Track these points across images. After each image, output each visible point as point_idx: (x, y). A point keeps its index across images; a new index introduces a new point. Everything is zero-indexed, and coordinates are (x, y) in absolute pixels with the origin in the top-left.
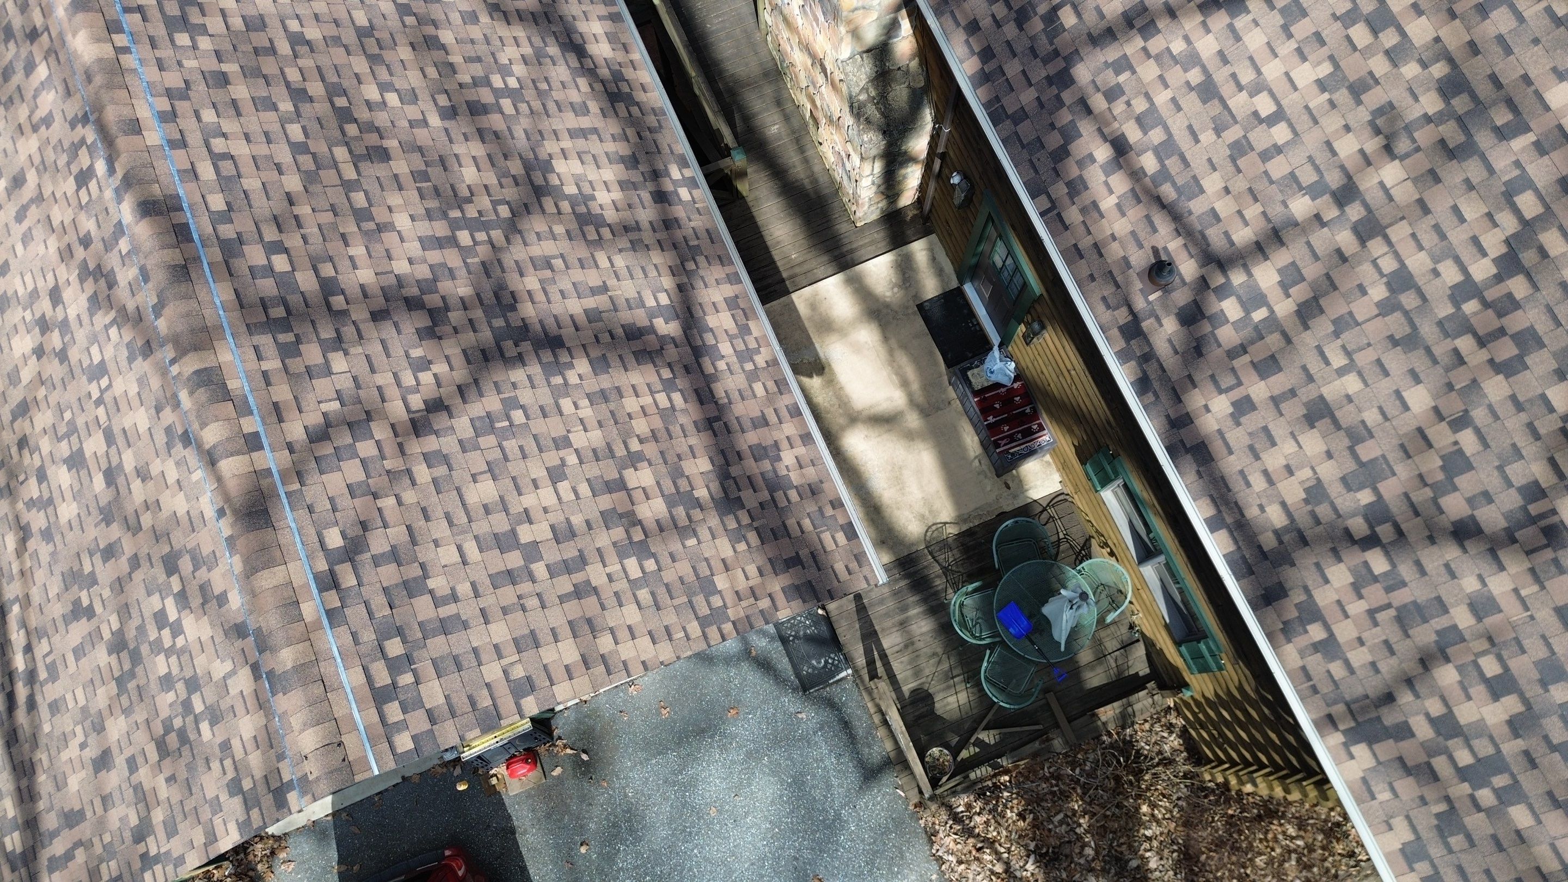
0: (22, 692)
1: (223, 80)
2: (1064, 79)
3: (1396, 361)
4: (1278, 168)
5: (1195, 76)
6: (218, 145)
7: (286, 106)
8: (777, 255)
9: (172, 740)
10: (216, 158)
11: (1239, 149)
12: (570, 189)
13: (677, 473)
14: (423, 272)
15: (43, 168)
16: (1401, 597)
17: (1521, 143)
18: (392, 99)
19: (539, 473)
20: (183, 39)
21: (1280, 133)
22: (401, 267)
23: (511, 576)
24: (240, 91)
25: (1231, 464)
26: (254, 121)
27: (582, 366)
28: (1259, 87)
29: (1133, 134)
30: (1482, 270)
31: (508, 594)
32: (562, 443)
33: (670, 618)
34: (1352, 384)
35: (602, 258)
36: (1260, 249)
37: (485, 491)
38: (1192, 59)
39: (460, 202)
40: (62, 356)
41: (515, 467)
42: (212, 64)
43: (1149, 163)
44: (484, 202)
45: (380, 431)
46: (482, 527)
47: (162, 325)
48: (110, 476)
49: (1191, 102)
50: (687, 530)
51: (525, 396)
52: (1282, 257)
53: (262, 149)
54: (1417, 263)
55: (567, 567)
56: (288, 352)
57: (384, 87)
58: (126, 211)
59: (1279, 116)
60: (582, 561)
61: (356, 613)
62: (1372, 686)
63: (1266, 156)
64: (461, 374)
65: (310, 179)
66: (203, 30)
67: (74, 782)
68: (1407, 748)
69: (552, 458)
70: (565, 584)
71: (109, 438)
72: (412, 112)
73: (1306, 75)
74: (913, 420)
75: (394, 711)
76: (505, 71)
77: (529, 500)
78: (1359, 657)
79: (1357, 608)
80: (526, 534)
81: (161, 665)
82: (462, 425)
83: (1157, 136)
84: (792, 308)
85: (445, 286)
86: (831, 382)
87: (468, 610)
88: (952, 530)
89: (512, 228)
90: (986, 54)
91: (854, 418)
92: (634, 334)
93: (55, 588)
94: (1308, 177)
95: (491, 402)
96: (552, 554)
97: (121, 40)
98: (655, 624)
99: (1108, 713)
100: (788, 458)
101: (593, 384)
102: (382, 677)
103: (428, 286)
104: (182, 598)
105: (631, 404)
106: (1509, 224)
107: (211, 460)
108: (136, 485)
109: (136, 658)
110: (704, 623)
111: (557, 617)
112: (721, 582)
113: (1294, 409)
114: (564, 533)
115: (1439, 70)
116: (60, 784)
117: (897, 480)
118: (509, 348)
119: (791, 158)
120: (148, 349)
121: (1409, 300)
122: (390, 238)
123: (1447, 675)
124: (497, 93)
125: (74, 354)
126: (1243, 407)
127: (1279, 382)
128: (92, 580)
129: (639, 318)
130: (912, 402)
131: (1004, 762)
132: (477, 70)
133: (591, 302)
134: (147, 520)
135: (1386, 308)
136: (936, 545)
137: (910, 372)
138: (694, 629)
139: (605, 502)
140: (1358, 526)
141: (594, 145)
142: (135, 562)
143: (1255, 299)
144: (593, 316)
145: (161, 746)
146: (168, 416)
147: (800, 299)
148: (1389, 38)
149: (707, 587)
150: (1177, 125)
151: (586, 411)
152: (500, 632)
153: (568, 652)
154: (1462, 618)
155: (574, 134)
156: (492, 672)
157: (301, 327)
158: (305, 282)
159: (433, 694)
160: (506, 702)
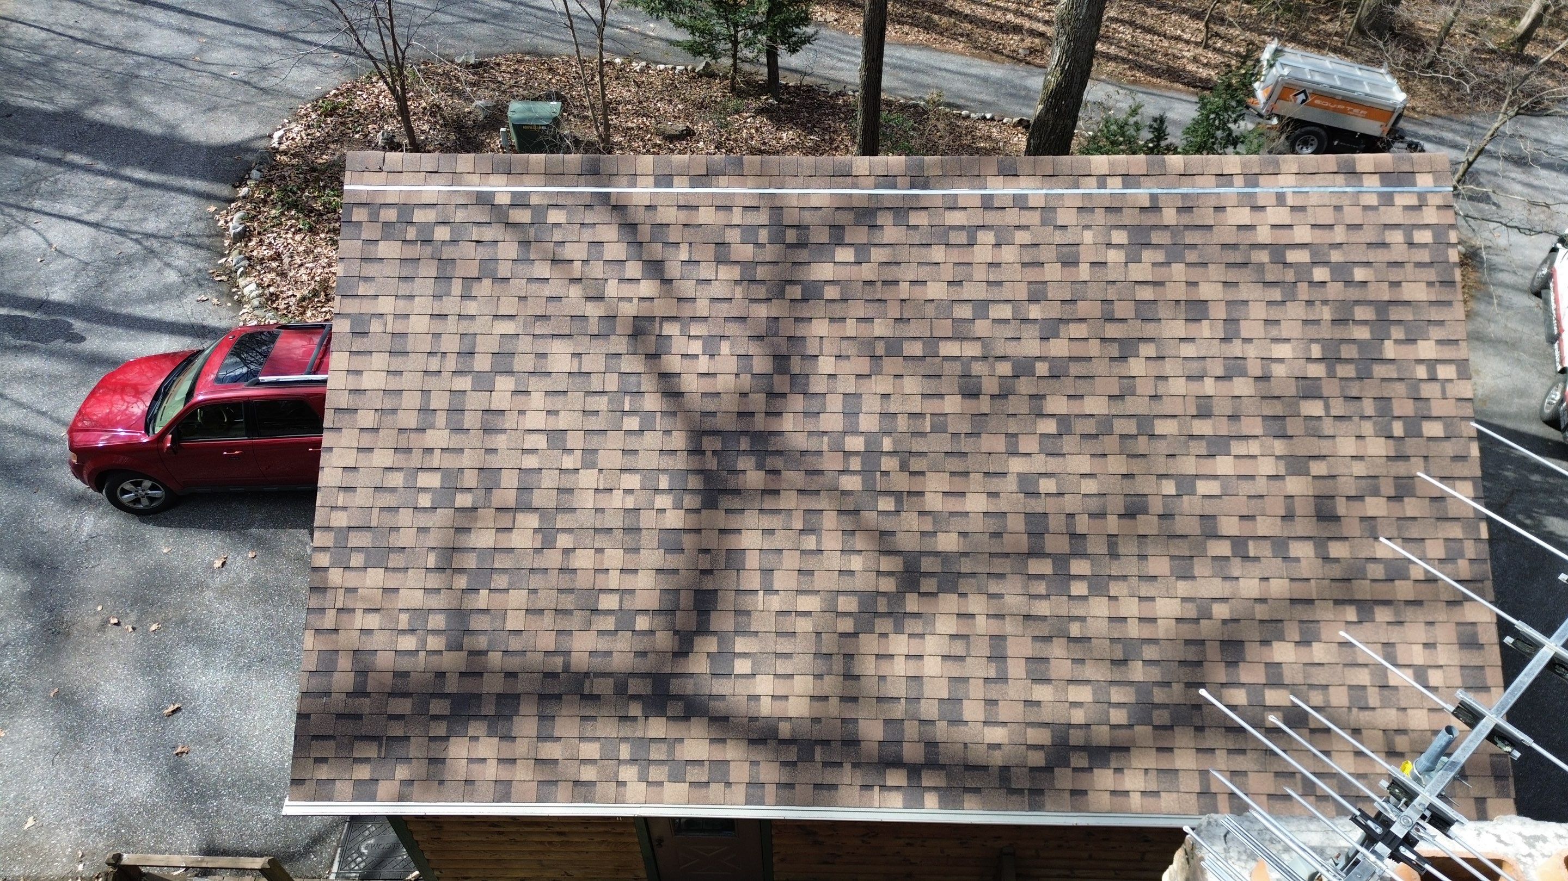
7: (1035, 312)
10: (970, 231)
20: (1120, 237)
23: (467, 353)
27: (675, 519)
31: (451, 344)
32: (590, 459)
33: (361, 498)
35: (811, 604)
37: (560, 360)
39: (904, 456)
41: (576, 400)
42: (1087, 255)
44: (900, 484)
45: (648, 288)
51: (652, 440)
53: (980, 274)
55: (456, 411)
56: (749, 233)
57: (1064, 421)
60: (456, 429)
61: (481, 213)
64: (690, 384)
65: (944, 310)
66: (1134, 259)
75: (390, 215)
82: (636, 364)
92: (705, 605)
98: (363, 478)
102: (420, 216)
103: (799, 383)
105: (614, 557)
110: (341, 534)
111: (410, 382)
112: (375, 577)
114: (491, 421)
118: (709, 444)
122: (863, 365)
129: (722, 621)
138: (340, 520)
139: (509, 479)
141: (978, 666)
144: (734, 558)
149: (377, 556)
153: (373, 379)
156: (386, 305)
157: (770, 253)
158: (822, 271)
159: (387, 249)
160: (352, 307)
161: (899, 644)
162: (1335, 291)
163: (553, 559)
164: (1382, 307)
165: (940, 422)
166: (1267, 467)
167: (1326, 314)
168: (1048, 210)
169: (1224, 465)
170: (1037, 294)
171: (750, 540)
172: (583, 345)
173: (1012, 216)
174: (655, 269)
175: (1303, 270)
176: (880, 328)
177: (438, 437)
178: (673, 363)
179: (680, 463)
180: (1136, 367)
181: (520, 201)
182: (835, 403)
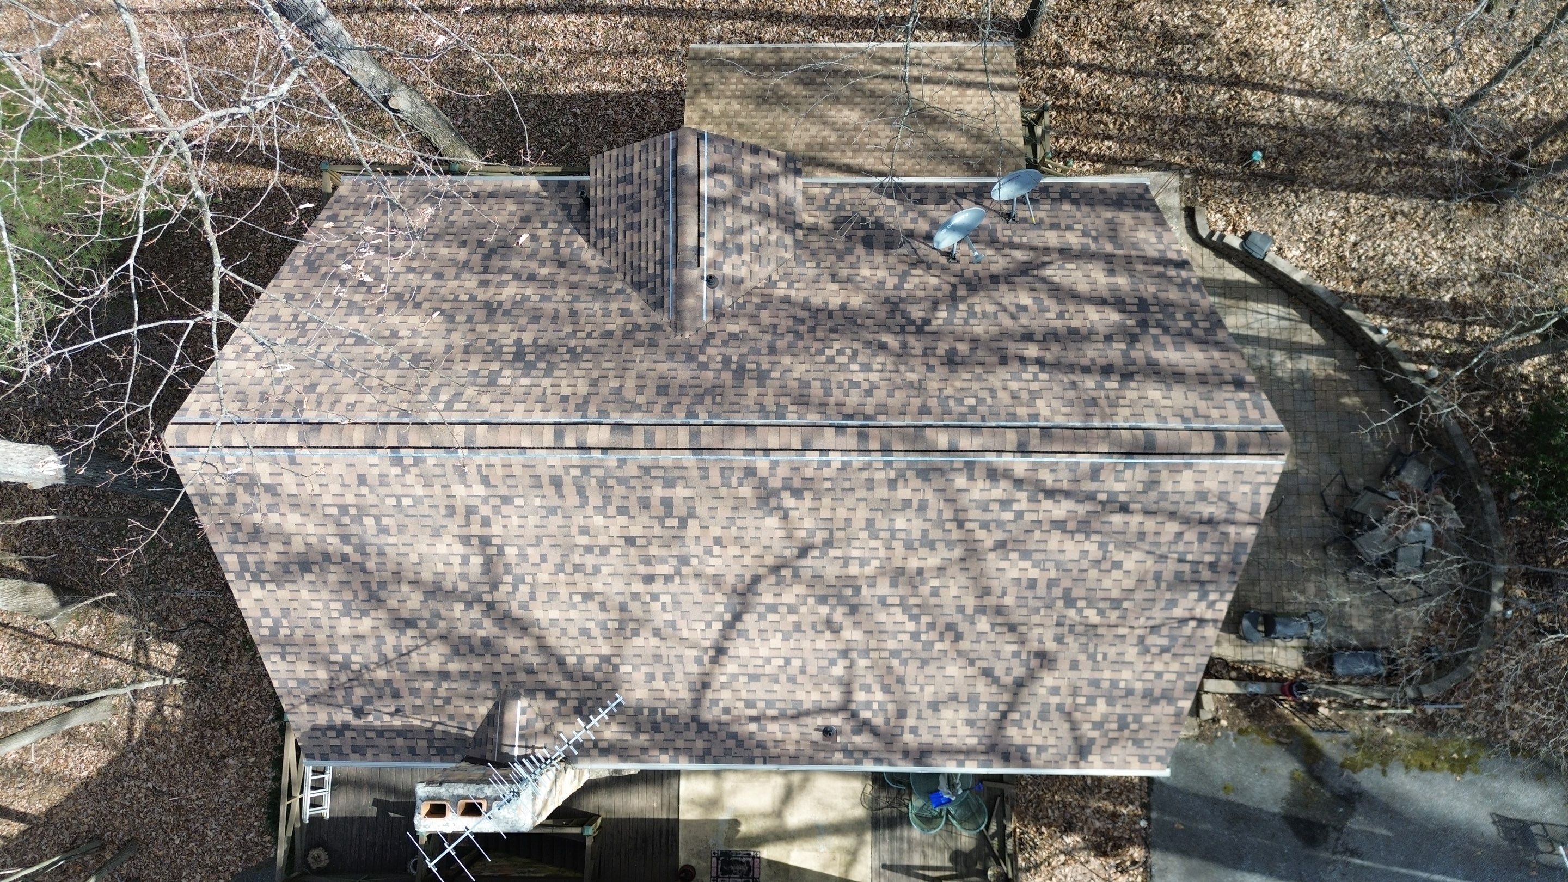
2: (702, 727)
3: (931, 669)
4: (812, 669)
5: (743, 679)
8: (649, 815)
11: (792, 680)
16: (1034, 715)
17: (865, 591)
21: (796, 663)
25: (938, 742)
28: (768, 661)
29: (753, 713)
30: (911, 626)
34: (929, 690)
36: (848, 693)
38: (735, 677)
43: (771, 712)
49: (753, 685)
52: (856, 686)
54: (892, 644)
59: (788, 661)
62: (1068, 741)
63: (803, 671)
68: (1100, 742)
73: (776, 641)
74: (796, 779)
78: (1051, 741)
79: (1030, 731)
83: (761, 705)
84: (689, 823)
86: (748, 817)
88: (869, 789)
90: (664, 750)
91: (777, 815)
94: (825, 663)
106: (898, 610)
113: (927, 713)
115: (811, 601)
117: (822, 804)
121: (905, 655)
123: (1078, 715)
126: (914, 730)
127: (912, 711)
130: (784, 776)
131: (1010, 827)
135: (904, 662)
136: (873, 806)
140: (995, 715)
143: (868, 705)
147: (687, 814)
148: (784, 610)
150: (761, 694)
154: (1055, 700)
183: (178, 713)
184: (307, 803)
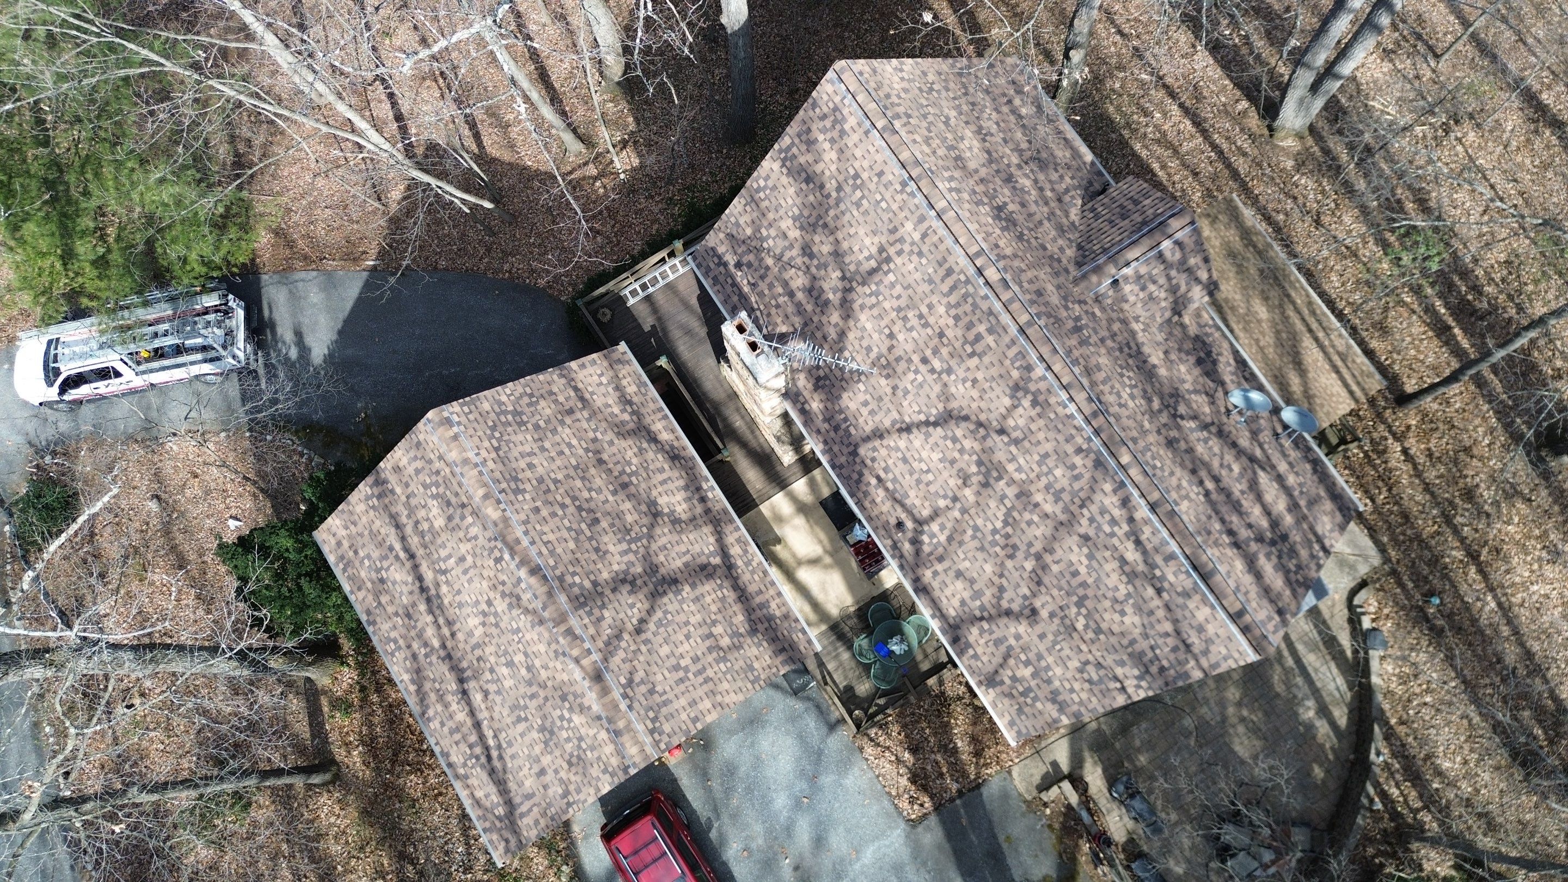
0: (494, 754)
1: (537, 510)
2: (854, 453)
3: (980, 555)
4: (932, 489)
5: (900, 455)
6: (545, 538)
7: (560, 513)
8: (749, 487)
9: (574, 760)
10: (545, 543)
11: (918, 482)
12: (666, 510)
13: (731, 624)
14: (624, 567)
15: (475, 555)
16: (994, 636)
17: (1002, 483)
18: (594, 494)
19: (682, 638)
20: (520, 497)
21: (930, 477)
22: (616, 567)
23: (681, 680)
24: (544, 513)
25: (937, 593)
26: (553, 523)
27: (687, 588)
28: (921, 460)
29: (883, 475)
30: (999, 525)
31: (682, 687)
32: (687, 623)
33: (740, 684)
34: (967, 564)
35: (684, 538)
36: (932, 518)
37: (665, 650)
38: (898, 449)
39: (628, 531)
40: (497, 625)
41: (673, 638)
42: (533, 505)
43: (890, 485)
44: (636, 528)
45: (626, 636)
46: (668, 664)
47: (546, 614)
48: (529, 669)
49: (900, 463)
50: (738, 647)
51: (670, 608)
52: (939, 520)
53: (558, 535)
54: (980, 522)
55: (700, 672)
56: (590, 614)
57: (590, 490)
58: (523, 573)
59: (928, 471)
60: (704, 669)
61: (636, 705)
62: (991, 669)
63: (928, 484)
64: (647, 606)
65: (576, 540)
66: (524, 491)
67: (528, 783)
68: (1005, 688)
69: (685, 631)
70: (700, 679)
71: (526, 655)
72: (602, 498)
73: (936, 456)
74: (828, 560)
75: (656, 736)
76: (629, 463)
77: (681, 650)
78: (985, 659)
79: (982, 641)
80: (683, 663)
81: (564, 734)
82: (652, 626)
83: (890, 476)
84: (760, 513)
85: (632, 570)
86: (786, 546)
87: (670, 696)
88: (852, 609)
89: (650, 537)
90: (825, 442)
91: (800, 563)
92: (703, 567)
93: (506, 712)
94: (942, 493)
95: (659, 614)
96: (693, 668)
97: (503, 506)
98: (735, 687)
99: (932, 682)
100: (773, 605)
101: (692, 596)
102: (650, 726)
103: (626, 572)
104: (571, 709)
105: (708, 599)
106: (1004, 510)
107: (577, 661)
108: (543, 672)
109: (552, 733)
110: (753, 683)
111: (700, 692)
112: (756, 665)
113: (952, 574)
114: (696, 660)
115: (975, 457)
116: (520, 784)
117: (824, 589)
118: (660, 590)
119: (748, 436)
120: (541, 622)
121: (979, 535)
122: (608, 556)
123: (1012, 662)
124: (629, 475)
125: (503, 625)
126: (935, 573)
127: (946, 564)
128: (526, 707)
129: (703, 560)
130: (826, 551)
131: (889, 711)
132: (619, 468)
133: (684, 559)
134: (549, 684)
135: (974, 537)
136: (845, 617)
137: (822, 536)
138: (749, 686)
139: (708, 643)
140: (978, 613)
141: (670, 486)
142: (546, 699)
143: (933, 536)
144: (686, 565)
145: (570, 764)
146: (554, 646)
147: (764, 508)
148: (958, 446)
149: (751, 668)
150: (897, 472)
151: (693, 608)
152: (683, 702)
153: (707, 704)
154: (1012, 641)
155: (663, 482)
156: (684, 716)
157: (591, 603)
158: (587, 584)
159: (667, 728)
160: (691, 726)
161: (679, 509)
162: (500, 428)
163: (719, 617)
164: (498, 415)
165: (612, 525)
166: (567, 431)
167: (509, 429)
168: (525, 522)
169: (574, 442)
170: (554, 515)
171: (679, 563)
172: (656, 646)
173: (533, 533)
174: (618, 637)
175: (499, 440)
176: (594, 557)
177: (710, 673)
178: (644, 614)
179: (671, 595)
180: (560, 476)
181: (625, 696)
182: (625, 559)
183: (601, 191)
184: (631, 288)
